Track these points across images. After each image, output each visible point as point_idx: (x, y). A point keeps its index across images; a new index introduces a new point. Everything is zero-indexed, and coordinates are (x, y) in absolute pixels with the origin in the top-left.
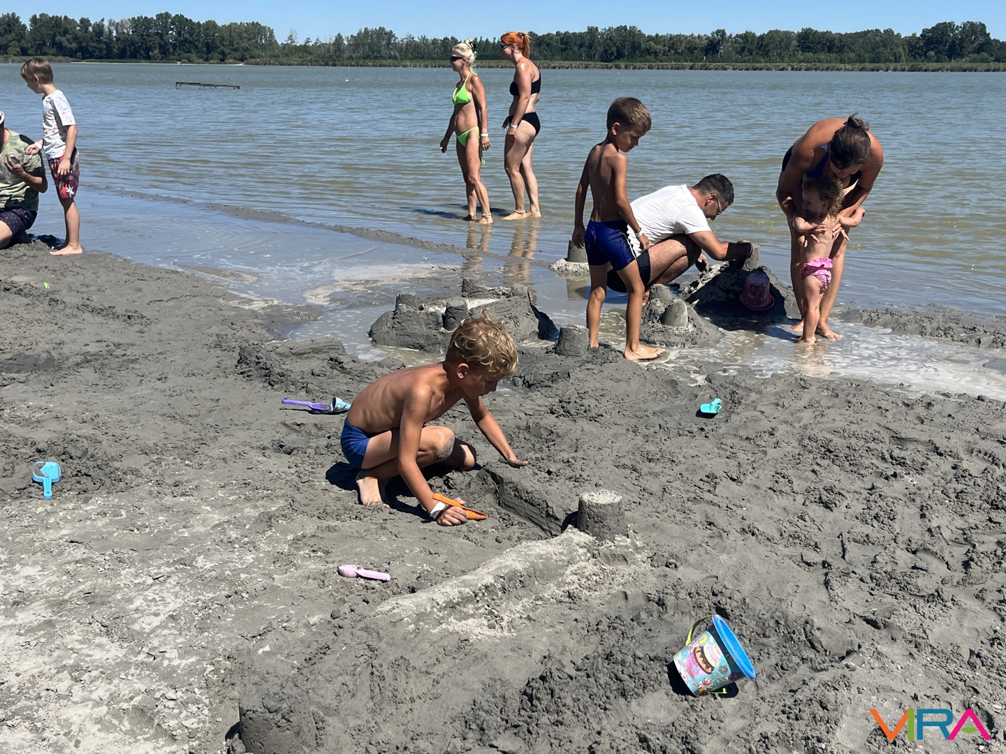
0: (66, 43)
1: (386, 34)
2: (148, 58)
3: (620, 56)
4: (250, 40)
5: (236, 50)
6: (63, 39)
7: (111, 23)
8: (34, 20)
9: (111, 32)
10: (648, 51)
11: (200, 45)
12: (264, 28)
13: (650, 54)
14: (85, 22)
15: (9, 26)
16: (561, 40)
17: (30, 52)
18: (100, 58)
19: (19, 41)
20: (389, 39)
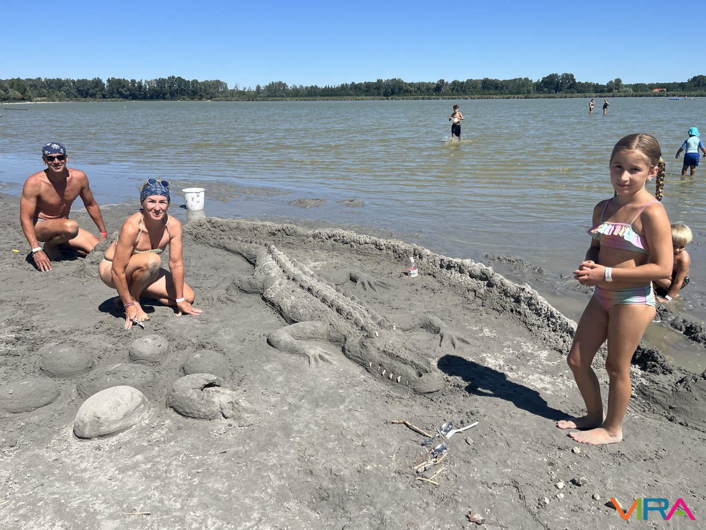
0: (124, 92)
1: (282, 84)
2: (164, 98)
3: (393, 93)
4: (215, 88)
5: (208, 94)
6: (123, 90)
7: (146, 82)
8: (109, 81)
9: (146, 86)
10: (407, 91)
11: (189, 92)
12: (222, 83)
13: (408, 92)
14: (133, 81)
15: (97, 84)
16: (366, 86)
17: (107, 96)
18: (141, 99)
19: (101, 91)
20: (284, 87)
